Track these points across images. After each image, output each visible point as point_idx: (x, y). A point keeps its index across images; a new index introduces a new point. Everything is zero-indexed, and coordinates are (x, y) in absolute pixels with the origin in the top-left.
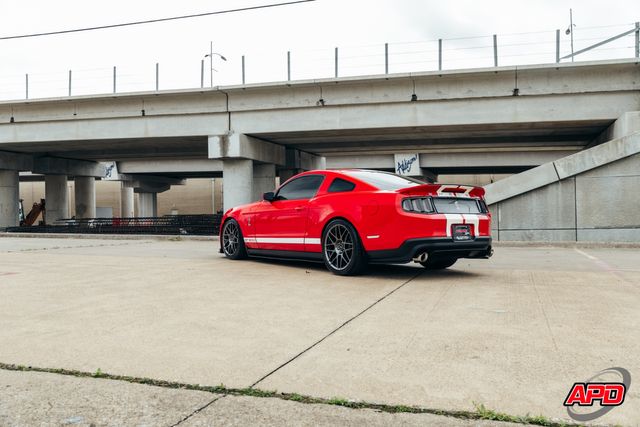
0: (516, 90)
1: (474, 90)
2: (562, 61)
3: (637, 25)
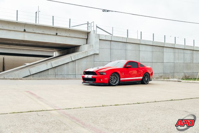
0: (57, 33)
1: (44, 31)
2: (71, 28)
3: (88, 22)
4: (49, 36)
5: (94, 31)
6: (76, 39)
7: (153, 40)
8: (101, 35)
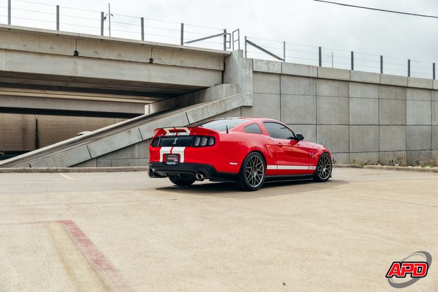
0: (151, 60)
1: (122, 54)
2: (184, 45)
3: (225, 31)
4: (134, 66)
5: (240, 51)
6: (197, 72)
7: (382, 72)
8: (257, 60)
